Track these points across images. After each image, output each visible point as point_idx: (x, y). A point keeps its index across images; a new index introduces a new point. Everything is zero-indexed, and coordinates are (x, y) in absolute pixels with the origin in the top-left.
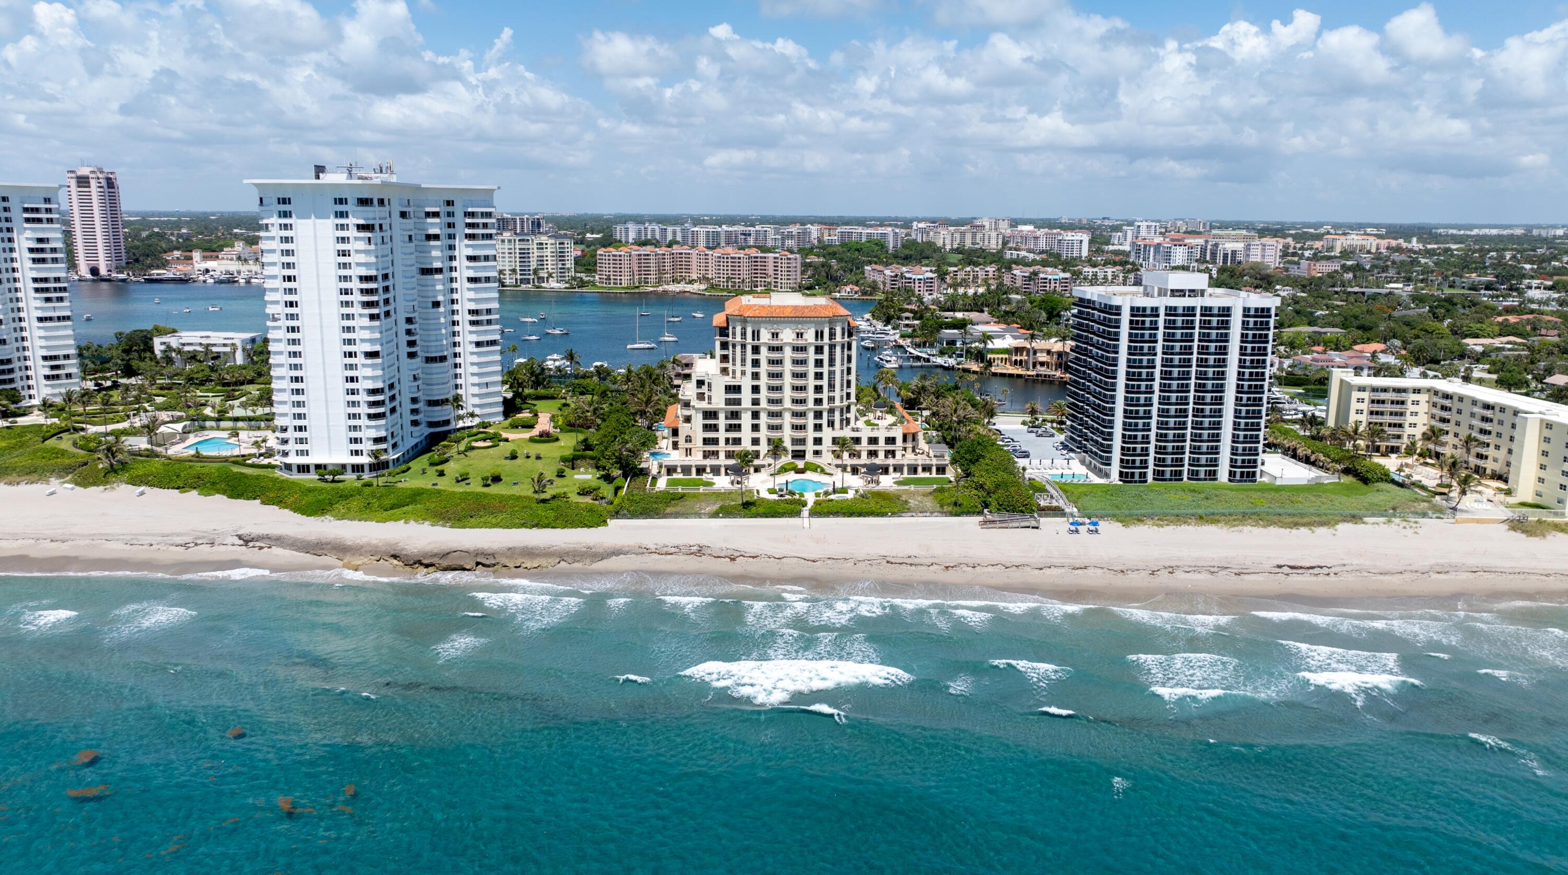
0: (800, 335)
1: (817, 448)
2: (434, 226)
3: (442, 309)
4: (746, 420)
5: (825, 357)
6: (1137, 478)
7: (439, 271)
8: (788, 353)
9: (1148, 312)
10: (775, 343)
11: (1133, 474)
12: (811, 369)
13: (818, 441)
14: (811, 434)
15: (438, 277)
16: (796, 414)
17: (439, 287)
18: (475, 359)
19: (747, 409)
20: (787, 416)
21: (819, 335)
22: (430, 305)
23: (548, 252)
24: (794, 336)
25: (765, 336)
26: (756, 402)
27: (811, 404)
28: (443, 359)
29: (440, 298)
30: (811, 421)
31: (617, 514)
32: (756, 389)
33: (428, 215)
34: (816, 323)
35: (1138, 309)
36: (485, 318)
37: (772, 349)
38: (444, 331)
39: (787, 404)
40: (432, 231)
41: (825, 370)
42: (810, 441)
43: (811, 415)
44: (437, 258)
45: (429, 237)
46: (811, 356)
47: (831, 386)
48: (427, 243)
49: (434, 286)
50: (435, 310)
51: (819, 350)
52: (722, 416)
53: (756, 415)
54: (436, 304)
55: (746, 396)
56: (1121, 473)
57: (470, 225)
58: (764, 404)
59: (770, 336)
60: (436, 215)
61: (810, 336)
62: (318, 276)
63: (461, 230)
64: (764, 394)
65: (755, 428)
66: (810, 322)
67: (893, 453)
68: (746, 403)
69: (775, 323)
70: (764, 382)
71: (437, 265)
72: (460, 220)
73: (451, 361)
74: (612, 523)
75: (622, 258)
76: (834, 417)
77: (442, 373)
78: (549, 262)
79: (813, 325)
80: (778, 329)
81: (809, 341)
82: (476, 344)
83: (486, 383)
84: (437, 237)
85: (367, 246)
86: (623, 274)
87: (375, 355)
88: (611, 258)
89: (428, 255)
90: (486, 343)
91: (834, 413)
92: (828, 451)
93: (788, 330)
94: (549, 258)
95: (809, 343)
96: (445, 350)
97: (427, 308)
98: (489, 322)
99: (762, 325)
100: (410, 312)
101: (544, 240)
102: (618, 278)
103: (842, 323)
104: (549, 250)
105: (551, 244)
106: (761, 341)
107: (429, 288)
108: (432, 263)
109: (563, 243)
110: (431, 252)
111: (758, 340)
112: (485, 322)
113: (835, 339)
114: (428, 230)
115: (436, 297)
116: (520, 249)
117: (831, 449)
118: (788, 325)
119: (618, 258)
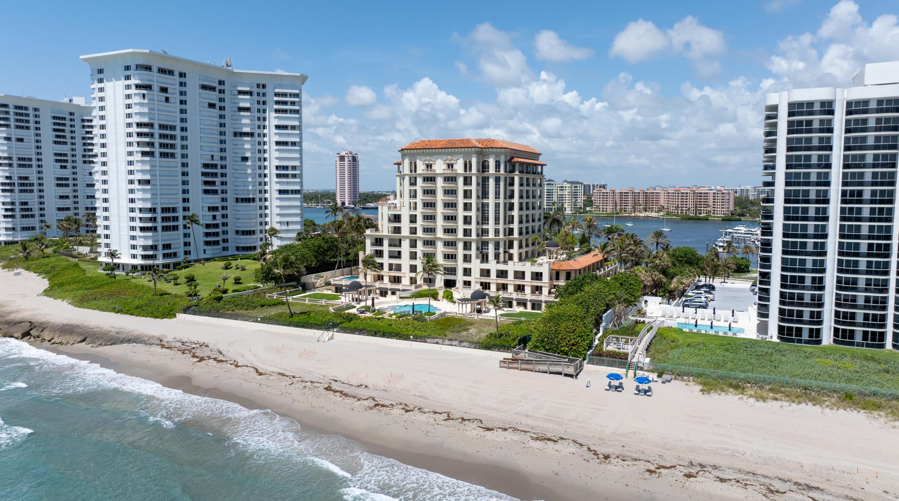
0: (450, 166)
1: (467, 278)
2: (245, 102)
3: (249, 163)
4: (405, 248)
5: (473, 187)
6: (805, 336)
7: (252, 135)
8: (440, 183)
9: (817, 107)
10: (429, 173)
11: (799, 330)
12: (461, 200)
13: (467, 272)
14: (461, 265)
15: (245, 139)
16: (447, 244)
17: (248, 146)
18: (278, 203)
19: (406, 237)
20: (440, 246)
21: (467, 166)
22: (240, 159)
24: (445, 167)
25: (421, 168)
26: (413, 231)
27: (460, 234)
28: (253, 200)
29: (248, 155)
30: (460, 252)
31: (186, 310)
32: (413, 219)
33: (240, 92)
34: (465, 155)
35: (800, 105)
36: (290, 172)
37: (427, 179)
38: (250, 179)
39: (440, 233)
40: (242, 105)
41: (473, 201)
42: (460, 272)
43: (460, 245)
44: (246, 125)
45: (241, 109)
46: (461, 187)
47: (484, 219)
48: (238, 113)
49: (243, 145)
50: (243, 163)
51: (467, 181)
52: (386, 243)
53: (413, 244)
54: (245, 159)
55: (405, 225)
56: (781, 329)
57: (277, 103)
58: (420, 233)
59: (424, 167)
60: (250, 93)
61: (459, 167)
62: (116, 124)
63: (271, 106)
64: (420, 223)
65: (413, 256)
66: (460, 153)
67: (539, 289)
68: (405, 232)
69: (429, 155)
70: (420, 211)
71: (247, 130)
72: (272, 99)
73: (258, 203)
74: (181, 316)
75: (608, 194)
76: (488, 249)
77: (248, 211)
78: (567, 199)
79: (462, 156)
80: (431, 160)
81: (458, 172)
82: (281, 192)
83: (288, 222)
84: (247, 109)
85: (142, 100)
86: (608, 204)
87: (148, 182)
88: (601, 194)
89: (238, 122)
90: (290, 192)
91: (488, 246)
92: (476, 282)
93: (439, 160)
94: (567, 196)
95: (457, 174)
96: (254, 194)
97: (237, 161)
98: (294, 176)
99: (418, 157)
100: (209, 160)
101: (565, 184)
102: (605, 207)
103: (496, 156)
104: (567, 191)
105: (569, 187)
106: (418, 172)
107: (238, 147)
108: (242, 128)
109: (577, 187)
110: (241, 120)
111: (415, 171)
112: (290, 176)
113: (488, 171)
114: (239, 103)
115: (245, 154)
116: (547, 190)
117: (479, 280)
118: (440, 156)
119: (605, 194)
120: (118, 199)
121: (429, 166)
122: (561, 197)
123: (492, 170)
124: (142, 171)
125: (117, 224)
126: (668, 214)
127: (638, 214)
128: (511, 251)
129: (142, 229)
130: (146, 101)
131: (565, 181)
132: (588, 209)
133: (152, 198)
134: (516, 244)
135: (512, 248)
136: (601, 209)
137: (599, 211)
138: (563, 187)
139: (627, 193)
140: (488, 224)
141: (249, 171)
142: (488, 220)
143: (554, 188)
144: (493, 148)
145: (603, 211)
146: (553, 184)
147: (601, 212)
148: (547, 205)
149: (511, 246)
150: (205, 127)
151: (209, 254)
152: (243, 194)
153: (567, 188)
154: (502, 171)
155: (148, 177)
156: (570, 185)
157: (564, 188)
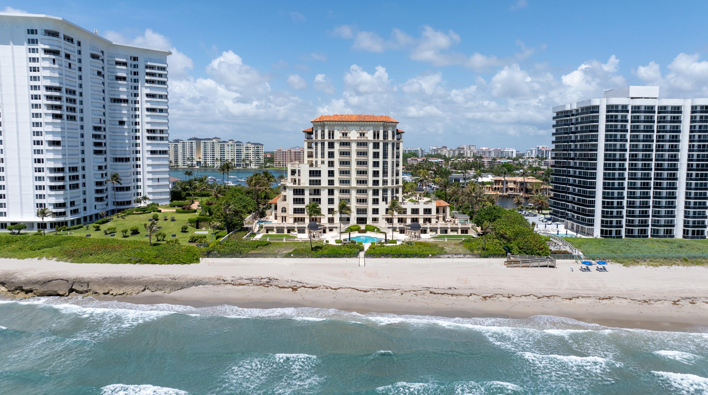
0: (362, 135)
1: (375, 216)
2: (122, 71)
3: (126, 127)
4: (324, 196)
5: (381, 150)
6: (614, 234)
7: (126, 101)
8: (354, 147)
9: (620, 108)
10: (345, 139)
11: (611, 231)
12: (371, 159)
13: (375, 211)
14: (370, 206)
15: (123, 104)
16: (359, 191)
17: (124, 111)
18: (150, 162)
19: (325, 188)
20: (354, 193)
21: (376, 135)
22: (118, 123)
23: (251, 152)
24: (358, 135)
25: (338, 135)
26: (331, 182)
27: (370, 184)
28: (127, 160)
29: (125, 119)
30: (370, 196)
31: (208, 254)
32: (331, 173)
33: (118, 63)
34: (374, 126)
35: (612, 106)
36: (158, 135)
37: (343, 144)
38: (126, 141)
39: (354, 184)
40: (120, 74)
41: (381, 160)
42: (370, 211)
43: (370, 192)
44: (123, 92)
45: (118, 78)
46: (371, 150)
47: (385, 173)
48: (116, 82)
49: (121, 110)
50: (121, 127)
51: (376, 145)
52: (307, 193)
53: (331, 192)
54: (122, 123)
55: (324, 179)
56: (602, 231)
57: (147, 74)
58: (337, 184)
59: (341, 135)
60: (125, 64)
61: (370, 135)
62: (15, 85)
63: (143, 77)
64: (337, 177)
65: (331, 201)
66: (370, 125)
67: (429, 220)
68: (324, 183)
69: (345, 126)
70: (337, 168)
71: (123, 97)
72: (142, 70)
73: (132, 163)
74: (204, 261)
75: (286, 153)
76: (387, 194)
77: (125, 169)
78: (251, 156)
79: (372, 127)
80: (347, 130)
81: (369, 139)
82: (153, 152)
83: (158, 179)
84: (124, 79)
85: (52, 65)
86: (287, 161)
87: (57, 143)
88: (281, 153)
89: (116, 89)
90: (159, 152)
91: (387, 192)
92: (383, 218)
93: (354, 131)
94: (251, 154)
95: (369, 140)
96: (129, 155)
97: (114, 125)
98: (162, 139)
99: (336, 127)
100: (97, 123)
101: (249, 145)
102: (285, 163)
103: (393, 128)
104: (251, 150)
105: (253, 147)
106: (335, 138)
107: (117, 112)
108: (119, 95)
109: (258, 147)
110: (119, 88)
111: (333, 138)
112: (159, 138)
113: (388, 139)
114: (117, 73)
115: (122, 118)
116: (237, 149)
117: (385, 217)
118: (354, 127)
119: (284, 153)
120: (19, 159)
121: (345, 134)
122: (247, 155)
123: (390, 138)
124: (53, 133)
125: (18, 184)
129: (52, 188)
130: (56, 66)
131: (249, 143)
132: (268, 165)
133: (63, 158)
136: (281, 165)
137: (280, 166)
138: (248, 147)
139: (300, 152)
140: (387, 176)
141: (126, 134)
142: (387, 174)
143: (242, 148)
144: (392, 122)
145: (282, 166)
146: (241, 145)
147: (281, 167)
148: (237, 162)
150: (95, 93)
151: (99, 209)
152: (121, 155)
153: (251, 148)
154: (395, 139)
155: (59, 139)
156: (253, 146)
157: (249, 148)
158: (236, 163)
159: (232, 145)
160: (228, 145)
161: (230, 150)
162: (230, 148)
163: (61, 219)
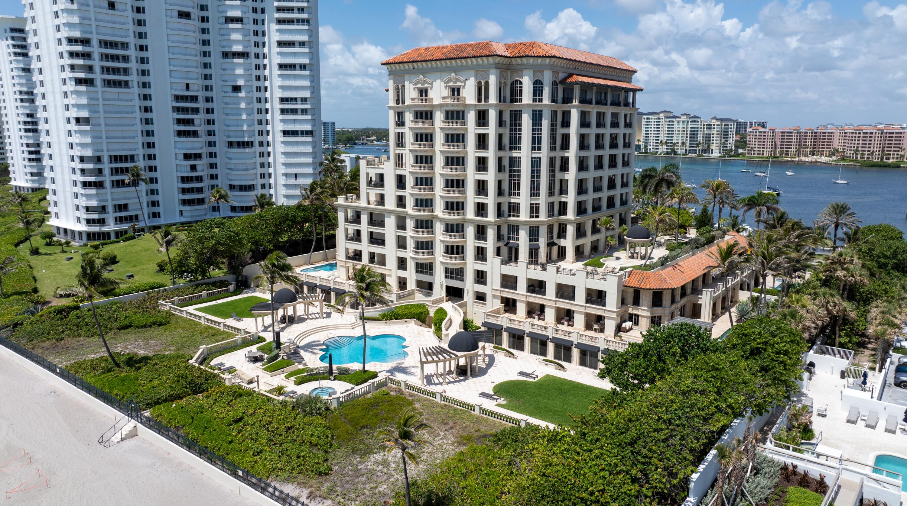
0: (455, 91)
2: (235, 9)
3: (242, 94)
4: (390, 230)
7: (244, 55)
8: (439, 122)
10: (423, 105)
12: (471, 153)
13: (481, 277)
14: (471, 264)
15: (236, 60)
16: (451, 228)
17: (239, 71)
18: (284, 148)
19: (391, 212)
20: (439, 230)
21: (482, 91)
22: (230, 89)
24: (447, 93)
25: (411, 95)
26: (401, 201)
27: (470, 213)
28: (248, 145)
29: (241, 82)
30: (470, 241)
34: (479, 70)
36: (299, 106)
37: (420, 115)
38: (244, 117)
39: (439, 209)
40: (231, 14)
41: (491, 154)
42: (470, 276)
43: (470, 231)
44: (237, 42)
45: (229, 20)
46: (472, 129)
47: (512, 186)
48: (226, 26)
49: (234, 70)
50: (235, 94)
51: (482, 118)
52: (365, 219)
53: (401, 223)
54: (236, 89)
55: (390, 192)
57: (280, 9)
58: (411, 206)
59: (416, 94)
61: (469, 93)
63: (271, 15)
64: (410, 191)
65: (401, 243)
66: (468, 68)
68: (390, 202)
69: (424, 72)
70: (409, 170)
71: (238, 48)
72: (269, 4)
73: (257, 149)
75: (766, 134)
76: (518, 239)
77: (243, 159)
78: (715, 139)
79: (473, 72)
80: (425, 82)
81: (468, 102)
82: (286, 133)
83: (296, 174)
84: (239, 20)
85: (70, 4)
86: (765, 146)
87: (87, 121)
88: (757, 134)
89: (226, 38)
90: (299, 133)
91: (518, 234)
92: (494, 296)
93: (438, 81)
94: (715, 136)
95: (466, 105)
96: (250, 137)
97: (226, 92)
98: (304, 112)
99: (407, 76)
100: (183, 90)
101: (714, 122)
102: (762, 150)
103: (535, 72)
104: (715, 130)
105: (718, 125)
106: (407, 103)
107: (227, 72)
108: (231, 47)
109: (728, 125)
110: (229, 35)
111: (403, 102)
112: (299, 111)
113: (521, 100)
114: (226, 12)
115: (236, 81)
116: (691, 128)
117: (498, 294)
118: (438, 74)
119: (763, 134)
120: (59, 143)
121: (423, 92)
122: (708, 137)
123: (527, 98)
124: (78, 106)
126: (843, 159)
127: (803, 158)
128: (562, 242)
129: (85, 185)
130: (76, 6)
131: (714, 118)
132: (740, 151)
133: (92, 143)
134: (570, 230)
135: (565, 237)
136: (756, 152)
137: (754, 154)
138: (711, 125)
139: (791, 133)
140: (519, 194)
141: (243, 105)
142: (519, 189)
143: (699, 126)
144: (528, 56)
145: (758, 154)
146: (698, 122)
147: (756, 155)
148: (690, 147)
149: (562, 234)
150: (174, 45)
151: (187, 217)
152: (236, 137)
153: (715, 127)
154: (546, 100)
155: (84, 114)
156: (719, 123)
157: (712, 127)
158: (688, 148)
159: (684, 122)
160: (679, 122)
161: (681, 129)
162: (681, 125)
163: (95, 229)
